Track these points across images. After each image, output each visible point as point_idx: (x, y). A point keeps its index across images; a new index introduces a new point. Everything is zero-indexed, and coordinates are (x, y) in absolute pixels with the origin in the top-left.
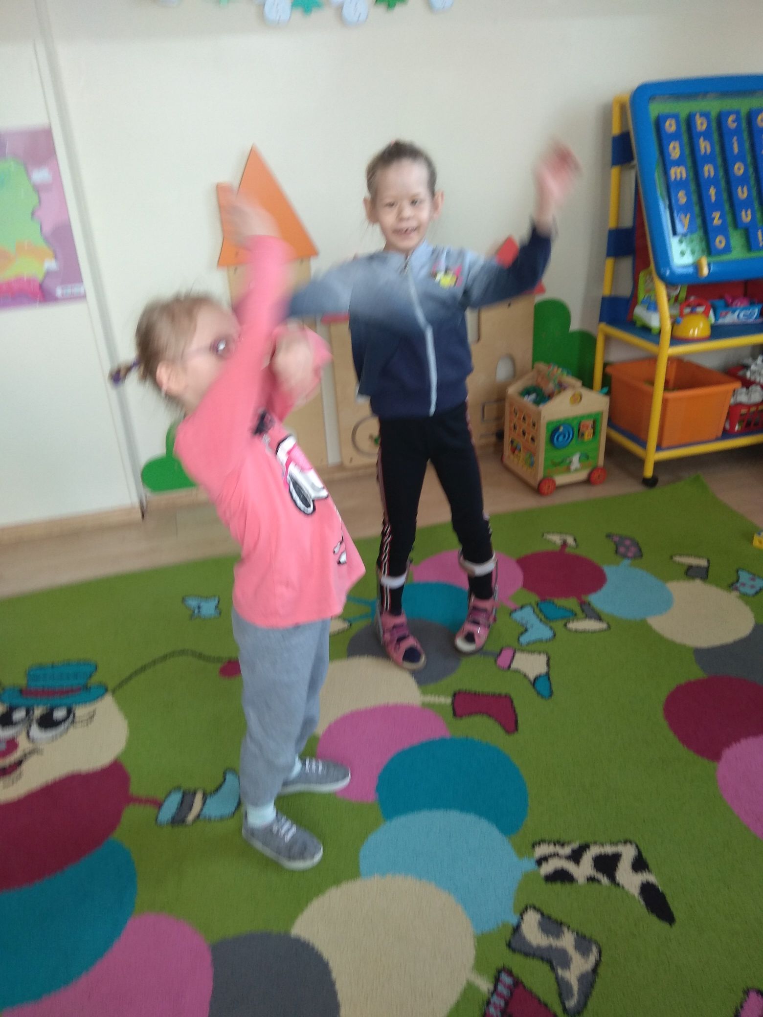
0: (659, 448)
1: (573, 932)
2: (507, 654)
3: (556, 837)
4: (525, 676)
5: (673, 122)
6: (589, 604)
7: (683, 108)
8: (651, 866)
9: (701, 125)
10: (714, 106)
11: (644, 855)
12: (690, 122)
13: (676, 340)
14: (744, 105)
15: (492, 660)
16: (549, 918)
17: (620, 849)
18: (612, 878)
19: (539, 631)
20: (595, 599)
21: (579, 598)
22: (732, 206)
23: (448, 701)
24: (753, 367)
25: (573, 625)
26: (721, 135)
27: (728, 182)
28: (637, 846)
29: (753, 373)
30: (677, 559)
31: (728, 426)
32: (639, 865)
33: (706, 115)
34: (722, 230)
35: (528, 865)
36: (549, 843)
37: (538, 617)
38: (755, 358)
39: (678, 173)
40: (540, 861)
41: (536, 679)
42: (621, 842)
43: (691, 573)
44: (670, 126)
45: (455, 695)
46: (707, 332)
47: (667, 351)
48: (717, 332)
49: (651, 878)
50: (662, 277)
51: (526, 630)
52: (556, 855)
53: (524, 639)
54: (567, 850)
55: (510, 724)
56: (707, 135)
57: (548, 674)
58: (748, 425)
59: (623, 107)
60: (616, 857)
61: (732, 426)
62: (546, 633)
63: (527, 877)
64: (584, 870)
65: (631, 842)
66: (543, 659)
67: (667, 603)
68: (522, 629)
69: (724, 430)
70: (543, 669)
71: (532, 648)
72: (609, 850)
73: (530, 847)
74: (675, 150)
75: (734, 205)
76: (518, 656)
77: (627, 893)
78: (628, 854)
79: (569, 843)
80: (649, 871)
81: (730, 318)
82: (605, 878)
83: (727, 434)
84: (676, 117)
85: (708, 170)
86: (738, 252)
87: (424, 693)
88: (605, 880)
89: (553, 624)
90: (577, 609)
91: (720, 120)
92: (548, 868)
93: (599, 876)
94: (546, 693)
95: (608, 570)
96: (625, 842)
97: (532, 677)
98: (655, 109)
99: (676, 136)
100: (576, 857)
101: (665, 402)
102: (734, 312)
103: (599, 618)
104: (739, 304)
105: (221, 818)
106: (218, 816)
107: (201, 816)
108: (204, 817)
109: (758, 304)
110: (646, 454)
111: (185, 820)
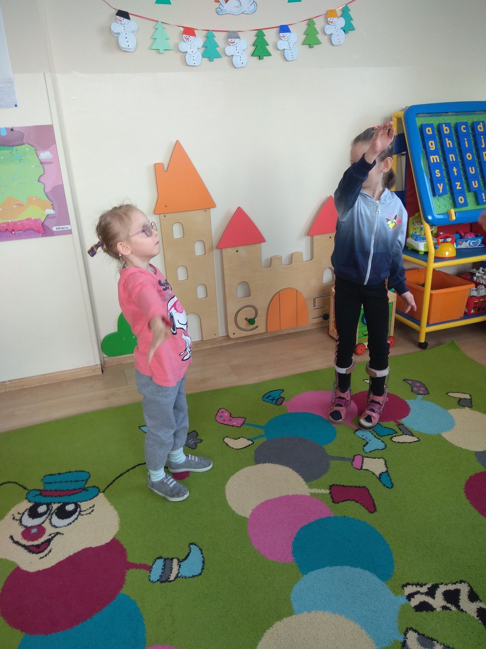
0: (428, 325)
1: (441, 644)
2: (358, 459)
3: (416, 581)
4: (373, 473)
5: (430, 129)
6: (403, 424)
7: (435, 121)
8: (480, 597)
9: (446, 130)
10: (453, 120)
11: (474, 590)
12: (439, 129)
13: (438, 259)
14: (469, 119)
15: (349, 463)
16: (423, 635)
17: (458, 586)
18: (458, 607)
19: (375, 443)
20: (404, 421)
21: (396, 422)
22: (466, 178)
23: (328, 491)
24: (477, 274)
25: (395, 439)
26: (458, 137)
27: (463, 165)
28: (469, 585)
29: (478, 277)
30: (451, 394)
31: (467, 311)
32: (473, 597)
33: (448, 125)
34: (462, 193)
35: (404, 600)
36: (413, 585)
37: (372, 434)
38: (478, 269)
39: (434, 159)
40: (410, 597)
41: (380, 475)
42: (458, 583)
43: (462, 403)
44: (429, 131)
45: (331, 487)
46: (454, 254)
47: (433, 265)
48: (460, 254)
49: (482, 605)
50: (428, 221)
51: (367, 443)
52: (418, 592)
53: (367, 449)
54: (424, 589)
55: (371, 508)
56: (449, 136)
57: (387, 472)
58: (479, 309)
59: (399, 120)
60: (457, 591)
61: (469, 310)
62: (382, 446)
63: (403, 607)
64: (438, 602)
65: (464, 582)
66: (382, 461)
67: (451, 425)
68: (365, 443)
69: (465, 313)
70: (384, 469)
71: (373, 455)
72: (451, 587)
73: (400, 587)
74: (432, 145)
75: (467, 178)
76: (366, 460)
77: (470, 616)
78: (464, 590)
79: (425, 584)
80: (481, 601)
81: (465, 245)
82: (454, 607)
83: (467, 315)
84: (431, 126)
85: (452, 157)
86: (472, 206)
87: (311, 487)
88: (453, 608)
89: (382, 438)
90: (396, 429)
91: (457, 128)
92: (415, 601)
93: (449, 605)
94: (390, 486)
95: (410, 402)
96: (461, 582)
97: (377, 474)
98: (420, 121)
99: (432, 137)
100: (431, 593)
101: (431, 295)
102: (466, 241)
103: (412, 435)
104: (470, 236)
105: (194, 576)
106: (191, 575)
107: (179, 575)
108: (182, 576)
109: (480, 237)
110: (420, 329)
111: (169, 578)
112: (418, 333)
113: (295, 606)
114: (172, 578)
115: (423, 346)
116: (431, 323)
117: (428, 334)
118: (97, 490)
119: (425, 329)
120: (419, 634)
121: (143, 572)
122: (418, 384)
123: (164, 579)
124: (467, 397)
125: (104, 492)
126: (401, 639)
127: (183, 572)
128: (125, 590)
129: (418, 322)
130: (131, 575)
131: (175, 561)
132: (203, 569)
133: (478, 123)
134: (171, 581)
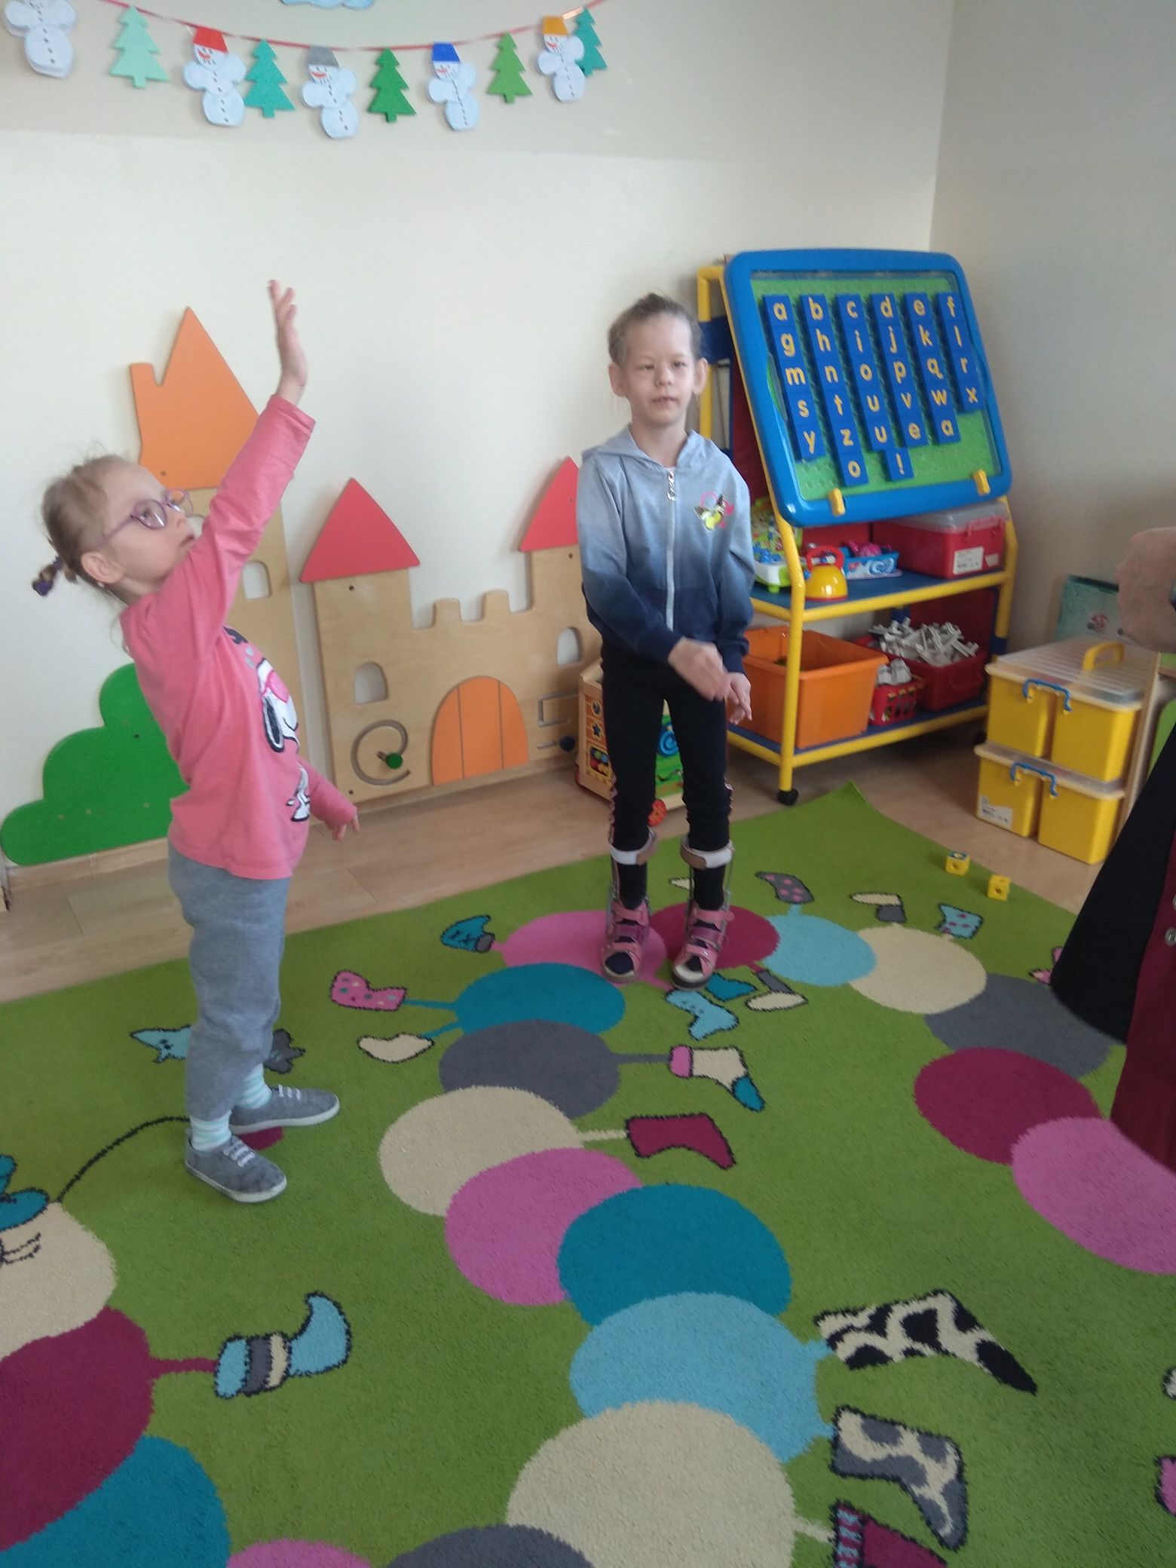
0: (797, 751)
1: (912, 1430)
2: (681, 1055)
3: (841, 1304)
4: (718, 1083)
5: (782, 307)
6: (768, 971)
7: (793, 288)
8: (980, 1320)
9: (816, 312)
10: (828, 288)
11: (965, 1306)
12: (802, 307)
13: (812, 602)
14: (862, 288)
15: (663, 1066)
16: (873, 1417)
17: (931, 1303)
18: (936, 1346)
19: (713, 1017)
20: (770, 962)
21: (752, 966)
22: (862, 422)
23: (623, 1134)
24: (888, 637)
25: (757, 1004)
26: (840, 328)
27: (855, 391)
28: (953, 1297)
29: (890, 644)
30: (859, 898)
31: (872, 718)
32: (965, 1321)
33: (819, 299)
34: (854, 454)
35: (821, 1350)
36: (836, 1313)
37: (705, 997)
38: (888, 625)
39: (795, 375)
40: (834, 1340)
41: (734, 1084)
42: (929, 1295)
43: (884, 915)
44: (780, 312)
45: (629, 1124)
46: (843, 591)
47: (803, 617)
48: (857, 590)
49: (987, 1336)
50: (787, 517)
51: (696, 1017)
52: (850, 1329)
53: (698, 1030)
54: (862, 1320)
55: (724, 1157)
56: (823, 326)
57: (747, 1075)
58: (898, 713)
59: (714, 285)
60: (931, 1316)
61: (878, 716)
62: (727, 1020)
63: (822, 1364)
64: (894, 1342)
65: (942, 1292)
66: (733, 1055)
67: (867, 961)
68: (690, 1018)
69: (870, 723)
70: (740, 1071)
71: (714, 1042)
72: (918, 1307)
73: (811, 1322)
74: (789, 346)
75: (864, 422)
76: (697, 1054)
77: (963, 1362)
78: (944, 1308)
79: (862, 1309)
80: (981, 1327)
81: (861, 572)
82: (927, 1347)
83: (873, 728)
84: (784, 300)
85: (830, 373)
86: (876, 483)
87: (582, 1128)
88: (928, 1351)
89: (728, 1005)
90: (754, 980)
91: (836, 308)
92: (847, 1348)
93: (918, 1346)
94: (756, 1105)
95: (776, 922)
96: (936, 1293)
97: (727, 1083)
98: (760, 288)
99: (787, 327)
100: (878, 1324)
101: (801, 682)
102: (864, 564)
103: (789, 991)
104: (871, 551)
105: (328, 1369)
106: (321, 1368)
107: (292, 1372)
108: (299, 1373)
109: (893, 552)
110: (781, 760)
111: (266, 1382)
112: (775, 769)
113: (584, 1400)
114: (274, 1379)
115: (787, 799)
116: (802, 746)
117: (798, 772)
118: (40, 1199)
119: (791, 761)
120: (863, 1416)
121: (199, 1379)
122: (788, 882)
123: (254, 1385)
124: (893, 900)
125: (59, 1200)
126: (828, 1432)
127: (300, 1363)
128: (157, 1427)
129: (776, 746)
130: (166, 1391)
131: (276, 1342)
132: (349, 1348)
133: (882, 298)
134: (273, 1388)
